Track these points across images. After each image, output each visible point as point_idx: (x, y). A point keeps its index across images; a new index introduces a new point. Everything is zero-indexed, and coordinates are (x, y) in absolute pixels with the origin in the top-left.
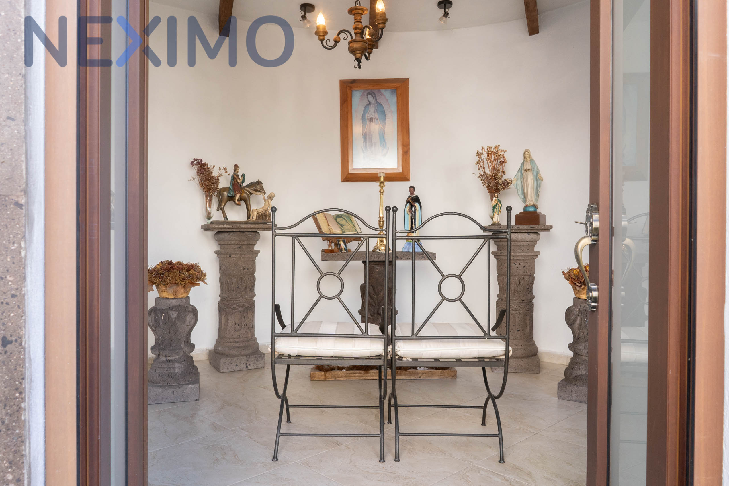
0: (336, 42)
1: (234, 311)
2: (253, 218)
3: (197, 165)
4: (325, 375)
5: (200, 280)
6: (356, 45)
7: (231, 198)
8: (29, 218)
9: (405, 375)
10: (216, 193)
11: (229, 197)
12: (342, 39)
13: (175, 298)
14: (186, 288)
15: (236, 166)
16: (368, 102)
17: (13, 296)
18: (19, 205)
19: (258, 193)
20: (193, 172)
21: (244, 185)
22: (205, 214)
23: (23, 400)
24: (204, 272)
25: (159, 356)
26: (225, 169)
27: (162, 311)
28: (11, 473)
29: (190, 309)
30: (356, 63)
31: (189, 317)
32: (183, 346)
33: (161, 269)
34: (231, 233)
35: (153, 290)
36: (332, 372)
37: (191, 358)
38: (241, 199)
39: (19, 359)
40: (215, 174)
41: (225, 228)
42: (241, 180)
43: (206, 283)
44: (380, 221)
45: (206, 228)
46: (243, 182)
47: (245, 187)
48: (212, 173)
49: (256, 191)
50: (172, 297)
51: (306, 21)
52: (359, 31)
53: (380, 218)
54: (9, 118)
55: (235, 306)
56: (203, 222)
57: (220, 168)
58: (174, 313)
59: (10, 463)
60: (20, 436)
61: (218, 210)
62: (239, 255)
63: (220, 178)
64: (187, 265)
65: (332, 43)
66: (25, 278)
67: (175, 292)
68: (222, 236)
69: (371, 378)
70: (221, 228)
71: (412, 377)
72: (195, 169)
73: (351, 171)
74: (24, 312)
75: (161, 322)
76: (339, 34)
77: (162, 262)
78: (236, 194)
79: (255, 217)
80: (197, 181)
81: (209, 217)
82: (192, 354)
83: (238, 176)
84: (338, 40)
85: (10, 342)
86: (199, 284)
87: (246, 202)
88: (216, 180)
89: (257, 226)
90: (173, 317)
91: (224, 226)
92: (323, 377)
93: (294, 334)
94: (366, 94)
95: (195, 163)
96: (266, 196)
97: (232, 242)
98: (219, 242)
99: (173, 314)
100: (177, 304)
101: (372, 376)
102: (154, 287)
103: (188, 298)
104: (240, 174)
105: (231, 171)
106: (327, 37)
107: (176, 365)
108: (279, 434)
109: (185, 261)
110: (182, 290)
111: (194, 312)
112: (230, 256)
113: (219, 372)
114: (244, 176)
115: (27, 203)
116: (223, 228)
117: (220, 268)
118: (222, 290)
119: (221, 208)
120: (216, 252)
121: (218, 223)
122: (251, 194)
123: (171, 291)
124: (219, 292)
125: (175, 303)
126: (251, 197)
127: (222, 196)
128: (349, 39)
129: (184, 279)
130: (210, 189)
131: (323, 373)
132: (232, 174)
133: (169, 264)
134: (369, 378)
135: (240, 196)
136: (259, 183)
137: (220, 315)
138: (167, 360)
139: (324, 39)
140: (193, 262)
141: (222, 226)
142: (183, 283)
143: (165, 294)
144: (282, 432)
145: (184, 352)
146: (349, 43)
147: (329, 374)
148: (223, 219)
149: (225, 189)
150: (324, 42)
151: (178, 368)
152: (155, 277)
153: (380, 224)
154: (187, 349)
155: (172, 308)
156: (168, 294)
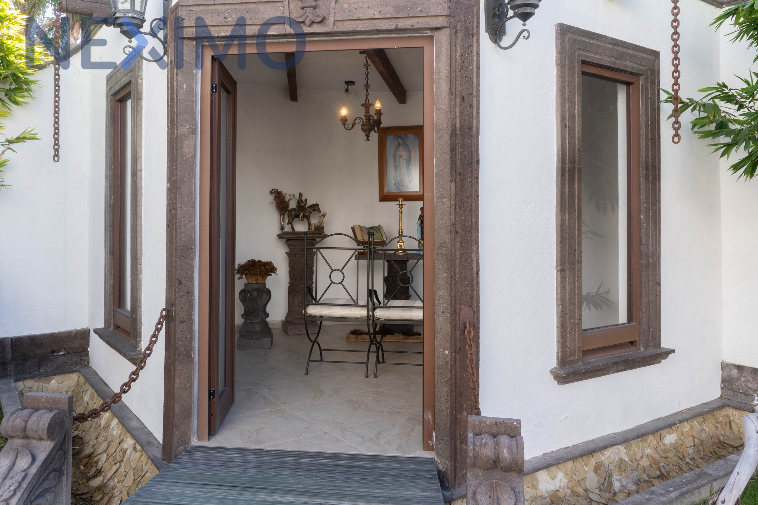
0: (354, 125)
1: (298, 294)
2: (312, 230)
3: (274, 193)
4: (356, 338)
5: (272, 272)
6: (365, 127)
7: (297, 216)
8: (195, 253)
9: (412, 339)
10: (287, 212)
11: (295, 215)
12: (357, 123)
13: (256, 284)
14: (264, 278)
15: (300, 194)
16: (398, 144)
17: (190, 278)
18: (192, 249)
19: (316, 212)
20: (271, 198)
21: (306, 206)
22: (279, 226)
23: (193, 311)
24: (275, 267)
25: (246, 320)
26: (294, 195)
27: (249, 292)
28: (189, 335)
29: (266, 291)
30: (366, 138)
31: (265, 296)
32: (261, 314)
33: (248, 265)
34: (296, 241)
35: (243, 278)
36: (361, 335)
37: (267, 322)
38: (304, 216)
39: (192, 298)
40: (287, 199)
41: (292, 237)
42: (304, 203)
43: (277, 274)
44: (399, 232)
45: (280, 237)
46: (306, 204)
47: (307, 208)
48: (285, 198)
49: (314, 210)
50: (254, 283)
51: (348, 93)
52: (368, 118)
53: (400, 229)
54: (189, 221)
55: (298, 290)
56: (278, 232)
57: (290, 195)
58: (255, 292)
59: (189, 331)
60: (192, 323)
61: (288, 224)
62: (301, 256)
63: (290, 202)
64: (264, 262)
65: (351, 126)
66: (193, 272)
67: (256, 280)
68: (290, 242)
69: (388, 340)
70: (289, 237)
71: (416, 341)
72: (274, 195)
73: (385, 194)
74: (193, 283)
75: (247, 298)
76: (355, 120)
77: (249, 261)
78: (300, 213)
79: (313, 229)
80: (274, 204)
81: (282, 228)
82: (267, 320)
83: (302, 201)
84: (354, 124)
85: (189, 293)
86: (271, 275)
87: (307, 218)
88: (287, 203)
89: (314, 236)
90: (255, 295)
91: (291, 236)
92: (355, 339)
93: (317, 303)
94: (396, 137)
95: (273, 191)
96: (321, 214)
97: (297, 247)
98: (289, 246)
99: (255, 294)
100: (258, 287)
101: (389, 339)
102: (244, 276)
103: (265, 284)
104: (303, 199)
105: (297, 197)
106: (347, 122)
107: (257, 326)
108: (309, 361)
109: (263, 260)
110: (261, 279)
111: (269, 293)
112: (295, 256)
113: (288, 335)
114: (306, 200)
115: (194, 248)
116: (291, 237)
117: (289, 264)
118: (290, 279)
119: (290, 223)
120: (286, 253)
121: (287, 233)
122: (311, 213)
123: (253, 279)
124: (288, 281)
125: (256, 286)
126: (311, 215)
127: (291, 214)
128: (362, 123)
129: (261, 272)
130: (283, 210)
131: (355, 336)
132: (298, 199)
133: (253, 262)
134: (387, 340)
135: (303, 214)
136: (317, 205)
137: (289, 296)
138: (251, 323)
139: (346, 124)
140: (268, 261)
141: (290, 236)
142: (261, 274)
143: (251, 281)
144: (311, 359)
145: (262, 318)
146: (362, 125)
147: (359, 337)
148: (291, 231)
149: (293, 210)
150: (346, 126)
151: (258, 328)
152: (244, 270)
153: (399, 234)
154: (264, 316)
155: (254, 290)
156: (252, 281)
